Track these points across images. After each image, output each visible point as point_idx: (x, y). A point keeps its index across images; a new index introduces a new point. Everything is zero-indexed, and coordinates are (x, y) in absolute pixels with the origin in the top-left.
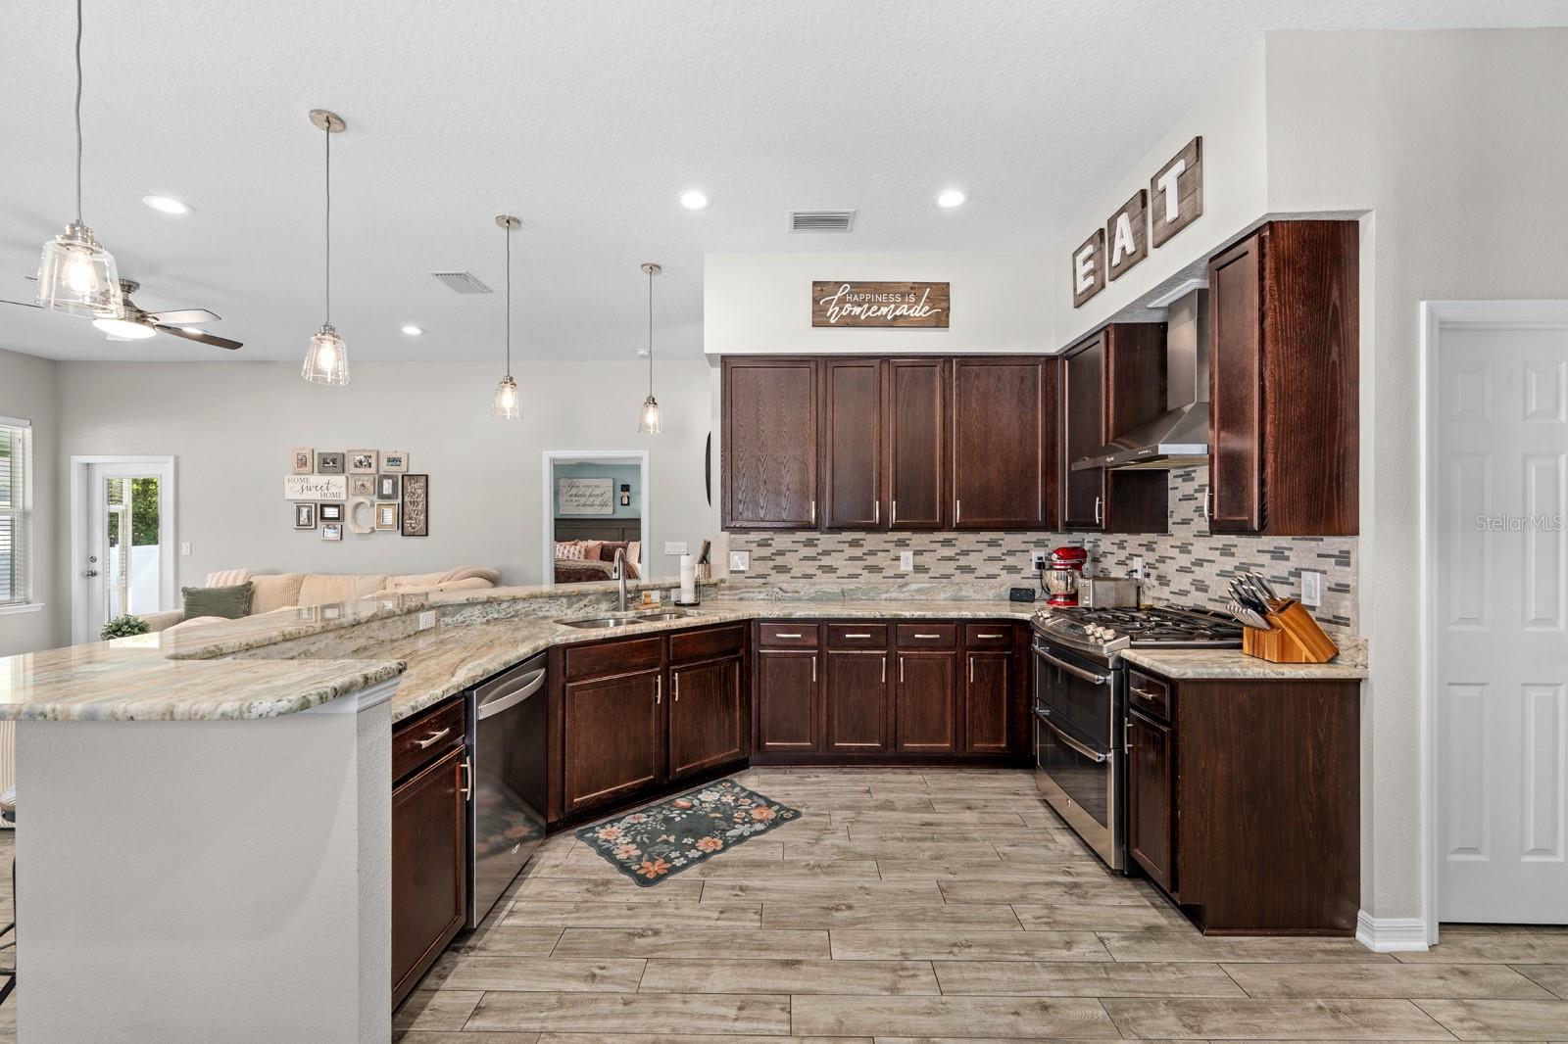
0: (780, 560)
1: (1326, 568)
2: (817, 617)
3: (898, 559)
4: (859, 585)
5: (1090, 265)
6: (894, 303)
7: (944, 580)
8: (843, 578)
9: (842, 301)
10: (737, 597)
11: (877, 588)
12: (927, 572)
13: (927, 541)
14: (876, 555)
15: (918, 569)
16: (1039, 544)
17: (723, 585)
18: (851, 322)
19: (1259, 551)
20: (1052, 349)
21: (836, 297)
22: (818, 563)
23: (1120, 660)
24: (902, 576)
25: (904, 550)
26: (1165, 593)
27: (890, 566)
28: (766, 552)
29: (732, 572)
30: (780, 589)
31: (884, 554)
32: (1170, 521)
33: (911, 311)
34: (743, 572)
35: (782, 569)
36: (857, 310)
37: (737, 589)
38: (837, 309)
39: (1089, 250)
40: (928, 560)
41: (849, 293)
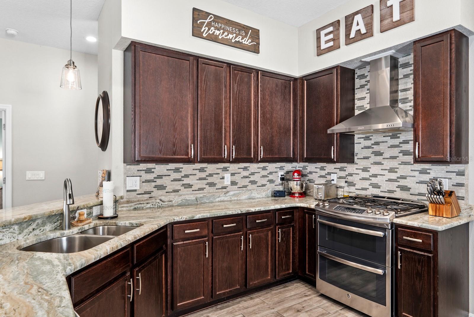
0: (159, 182)
1: (451, 177)
2: (209, 216)
3: (223, 178)
4: (205, 195)
5: (331, 36)
6: (235, 33)
7: (244, 189)
8: (196, 190)
9: (209, 25)
10: (132, 208)
11: (214, 195)
12: (237, 185)
13: (237, 168)
14: (213, 176)
15: (233, 183)
16: (281, 168)
17: (122, 200)
18: (213, 38)
19: (411, 170)
20: (297, 73)
21: (207, 21)
22: (181, 183)
23: (392, 224)
24: (225, 188)
25: (226, 173)
26: (352, 189)
27: (219, 182)
28: (150, 176)
29: (128, 191)
30: (161, 200)
31: (216, 176)
32: (356, 158)
33: (243, 40)
34: (135, 191)
35: (161, 187)
36: (217, 32)
37: (132, 202)
38: (207, 28)
39: (331, 29)
40: (236, 178)
41: (213, 21)
